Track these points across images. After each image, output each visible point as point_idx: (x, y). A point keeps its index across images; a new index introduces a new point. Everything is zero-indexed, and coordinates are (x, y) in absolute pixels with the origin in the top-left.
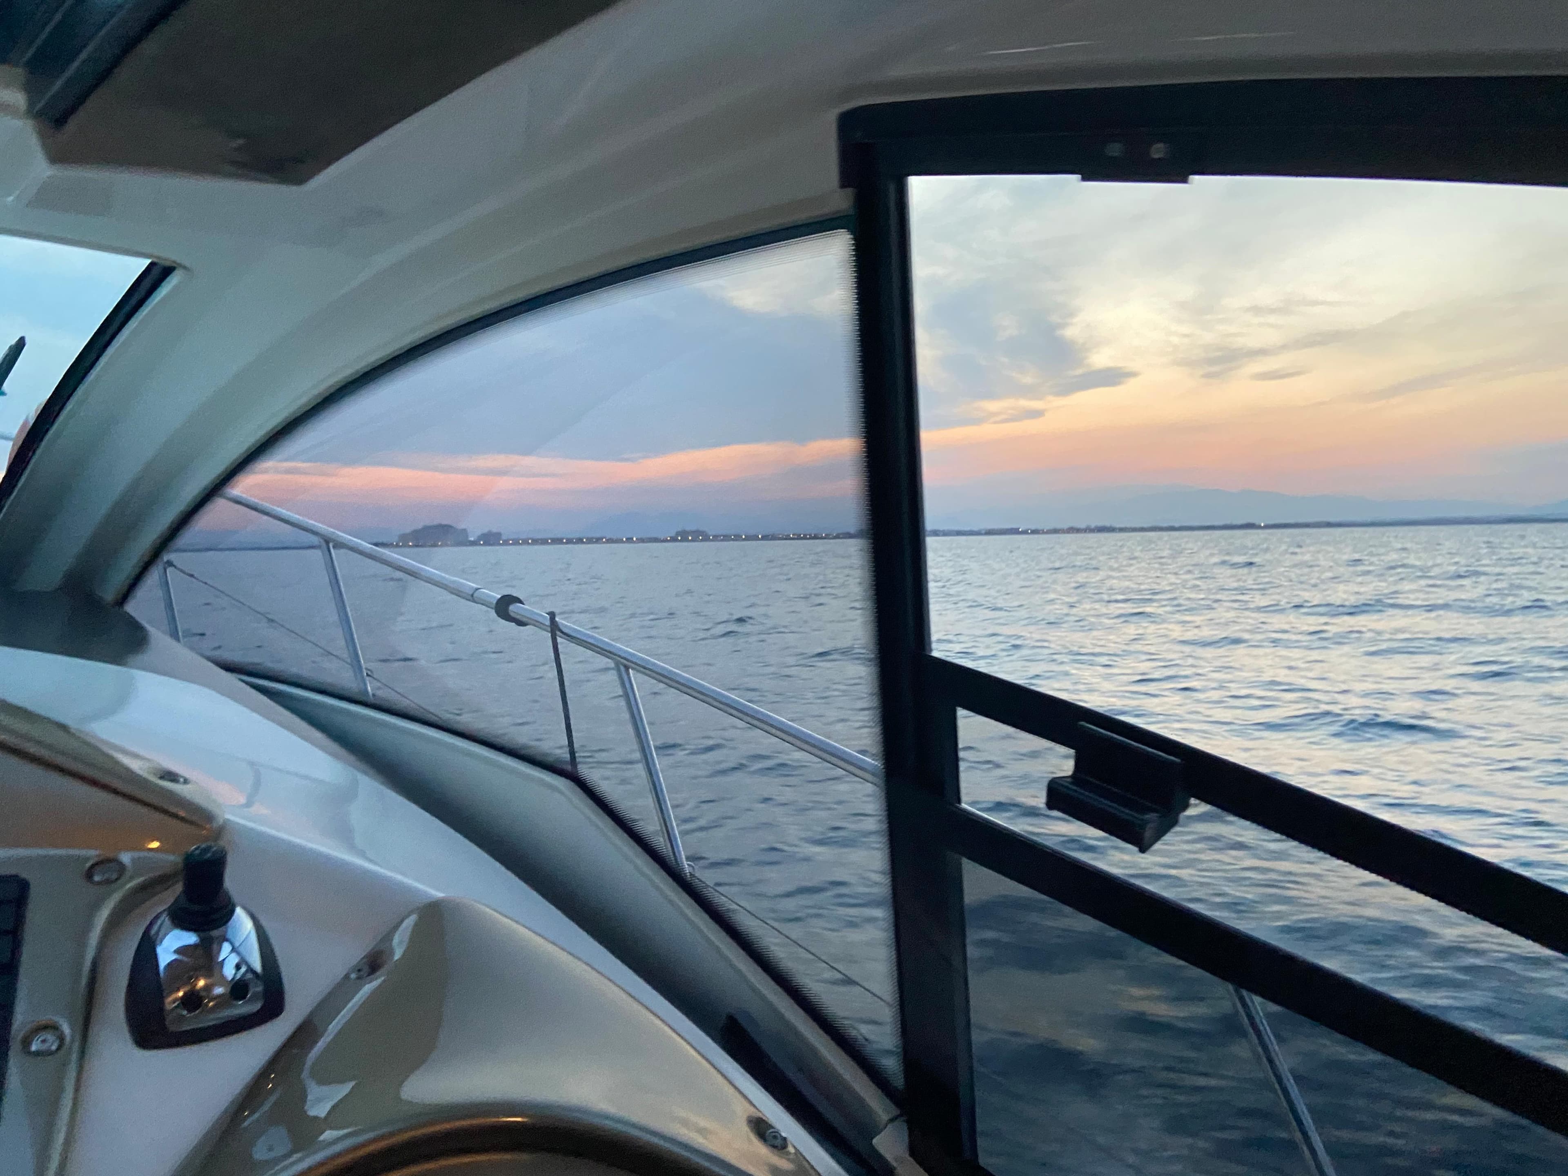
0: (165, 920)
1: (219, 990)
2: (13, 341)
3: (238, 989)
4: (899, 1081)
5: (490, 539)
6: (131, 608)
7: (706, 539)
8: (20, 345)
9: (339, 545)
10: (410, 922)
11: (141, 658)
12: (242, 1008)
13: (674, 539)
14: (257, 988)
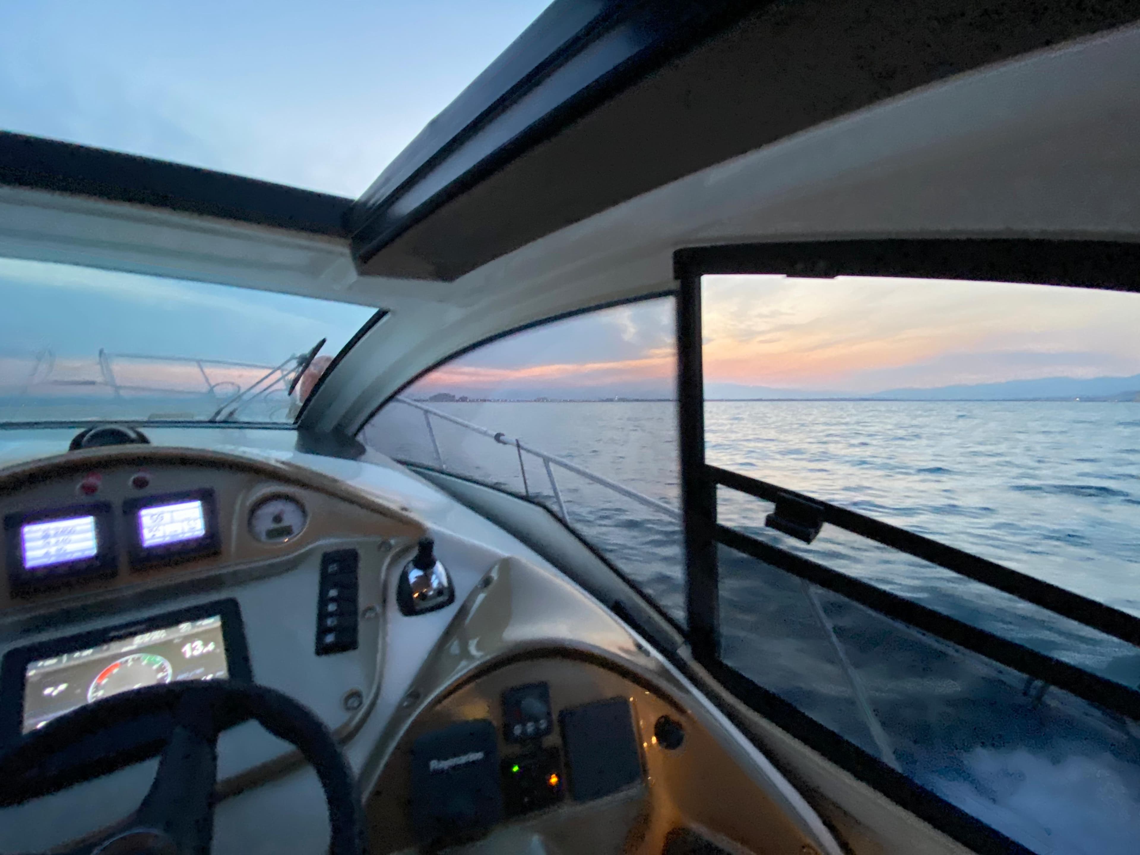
0: (411, 565)
1: (431, 593)
2: (322, 339)
3: (440, 592)
4: (685, 627)
5: (463, 399)
6: (360, 438)
7: (547, 401)
8: (324, 341)
9: (430, 412)
10: (497, 567)
11: (363, 457)
12: (441, 599)
13: (535, 401)
14: (446, 592)
